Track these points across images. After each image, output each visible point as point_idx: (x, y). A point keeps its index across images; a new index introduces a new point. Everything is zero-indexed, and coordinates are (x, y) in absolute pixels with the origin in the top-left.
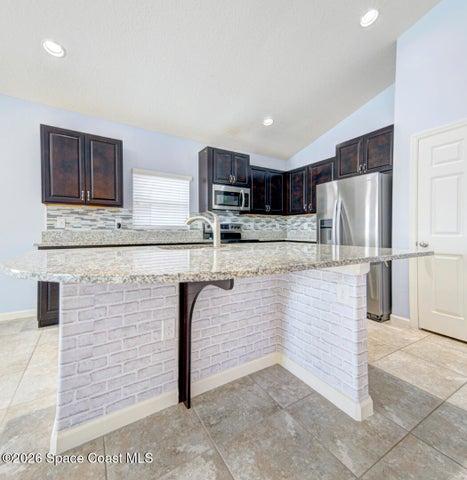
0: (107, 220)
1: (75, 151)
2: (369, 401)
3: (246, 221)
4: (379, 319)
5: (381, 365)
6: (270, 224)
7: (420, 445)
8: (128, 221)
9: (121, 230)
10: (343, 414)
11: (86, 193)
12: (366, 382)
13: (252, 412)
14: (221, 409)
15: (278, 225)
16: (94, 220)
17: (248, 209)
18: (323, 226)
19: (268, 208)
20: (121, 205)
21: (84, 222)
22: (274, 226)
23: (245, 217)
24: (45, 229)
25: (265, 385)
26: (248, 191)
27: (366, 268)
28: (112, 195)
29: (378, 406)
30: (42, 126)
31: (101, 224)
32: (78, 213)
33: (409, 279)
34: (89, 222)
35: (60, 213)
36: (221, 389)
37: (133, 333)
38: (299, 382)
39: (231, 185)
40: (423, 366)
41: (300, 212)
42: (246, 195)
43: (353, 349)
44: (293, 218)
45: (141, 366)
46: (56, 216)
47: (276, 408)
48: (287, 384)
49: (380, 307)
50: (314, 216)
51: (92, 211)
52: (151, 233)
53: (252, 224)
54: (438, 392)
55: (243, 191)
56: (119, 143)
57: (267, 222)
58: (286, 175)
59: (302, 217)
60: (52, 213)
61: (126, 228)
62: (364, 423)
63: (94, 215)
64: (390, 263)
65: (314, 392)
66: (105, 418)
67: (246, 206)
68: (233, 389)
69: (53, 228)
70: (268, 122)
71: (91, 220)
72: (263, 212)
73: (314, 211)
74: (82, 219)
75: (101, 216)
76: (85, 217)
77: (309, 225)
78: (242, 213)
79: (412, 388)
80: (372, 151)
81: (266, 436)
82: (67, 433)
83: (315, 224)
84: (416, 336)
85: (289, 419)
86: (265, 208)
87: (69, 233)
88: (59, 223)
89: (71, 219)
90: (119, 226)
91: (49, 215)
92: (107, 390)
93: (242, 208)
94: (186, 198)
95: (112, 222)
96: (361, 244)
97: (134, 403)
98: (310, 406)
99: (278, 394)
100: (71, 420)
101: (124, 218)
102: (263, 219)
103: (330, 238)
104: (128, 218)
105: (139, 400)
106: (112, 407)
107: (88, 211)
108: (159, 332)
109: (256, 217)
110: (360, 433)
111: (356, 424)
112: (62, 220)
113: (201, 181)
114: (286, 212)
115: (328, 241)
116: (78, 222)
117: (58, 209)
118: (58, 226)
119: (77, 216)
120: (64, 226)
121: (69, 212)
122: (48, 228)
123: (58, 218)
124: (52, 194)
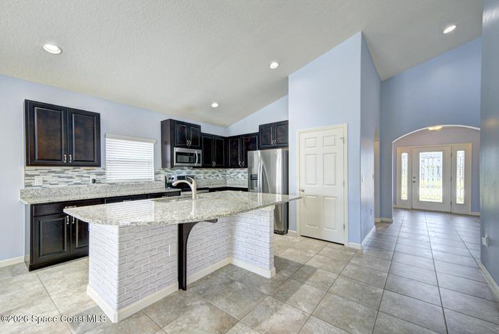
0: (82, 176)
1: (58, 122)
2: (274, 269)
3: (197, 173)
4: (282, 233)
5: (281, 255)
6: (215, 175)
7: (292, 281)
8: (102, 177)
9: (95, 185)
10: (262, 277)
11: (68, 157)
12: (273, 260)
13: (220, 285)
14: (204, 287)
15: (220, 175)
16: (71, 178)
17: (200, 165)
18: (252, 178)
19: (214, 164)
20: (99, 165)
21: (61, 180)
22: (218, 176)
23: (197, 170)
24: (23, 188)
25: (225, 274)
26: (200, 152)
27: (274, 207)
28: (91, 158)
29: (278, 271)
30: (26, 101)
31: (77, 180)
32: (55, 172)
33: (297, 211)
34: (66, 180)
35: (37, 173)
36: (201, 280)
37: (154, 253)
38: (242, 269)
39: (187, 147)
40: (299, 253)
41: (237, 166)
42: (198, 154)
43: (268, 246)
44: (231, 170)
45: (158, 271)
46: (33, 176)
47: (232, 282)
48: (236, 271)
49: (283, 227)
50: (246, 170)
52: (123, 185)
53: (201, 175)
54: (302, 262)
55: (196, 152)
56: (97, 116)
57: (213, 173)
58: (226, 139)
59: (238, 170)
60: (29, 173)
61: (100, 183)
62: (272, 278)
63: (70, 173)
64: (288, 203)
65: (249, 272)
66: (140, 301)
67: (199, 162)
68: (207, 279)
69: (31, 186)
70: (215, 105)
71: (68, 178)
72: (211, 167)
73: (246, 166)
74: (59, 177)
75: (77, 173)
76: (62, 175)
77: (242, 176)
78: (194, 167)
79: (293, 262)
80: (279, 133)
81: (229, 291)
82: (122, 310)
83: (247, 174)
84: (299, 239)
85: (239, 284)
86: (211, 163)
87: (47, 190)
88: (37, 181)
89: (49, 177)
90: (94, 181)
91: (26, 175)
92: (141, 285)
93: (196, 165)
94: (151, 157)
95: (87, 179)
96: (274, 192)
97: (155, 291)
98: (248, 278)
99: (232, 276)
100: (124, 303)
101: (98, 175)
102: (210, 171)
103: (256, 186)
104: (102, 175)
105: (158, 290)
106: (144, 295)
108: (168, 251)
109: (205, 170)
110: (270, 282)
111: (268, 279)
112: (40, 178)
113: (164, 143)
114: (227, 166)
115: (255, 188)
116: (55, 180)
117: (36, 170)
118: (36, 185)
119: (54, 174)
120: (41, 184)
121: (46, 171)
122: (26, 186)
123: (35, 178)
124: (37, 158)
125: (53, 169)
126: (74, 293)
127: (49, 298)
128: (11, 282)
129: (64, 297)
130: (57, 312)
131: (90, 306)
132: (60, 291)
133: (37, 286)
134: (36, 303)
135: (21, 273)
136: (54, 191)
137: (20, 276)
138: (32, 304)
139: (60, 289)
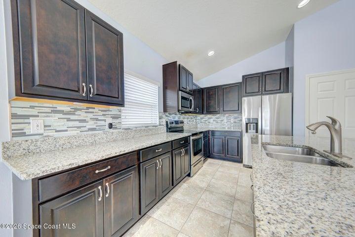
0: (97, 119)
8: (117, 121)
9: (111, 130)
16: (84, 121)
19: (198, 110)
20: (123, 104)
21: (71, 124)
31: (91, 124)
32: (62, 112)
34: (77, 124)
35: (35, 112)
39: (186, 92)
46: (28, 117)
51: (80, 110)
55: (191, 98)
56: (120, 36)
58: (202, 90)
60: (20, 112)
61: (116, 128)
63: (82, 115)
69: (24, 134)
70: (211, 53)
71: (80, 121)
74: (69, 120)
75: (91, 115)
76: (72, 117)
87: (50, 140)
88: (34, 126)
89: (55, 121)
90: (111, 126)
91: (14, 116)
93: (191, 110)
95: (102, 123)
101: (113, 118)
104: (118, 118)
112: (40, 121)
116: (62, 124)
117: (32, 106)
118: (32, 132)
119: (61, 115)
120: (42, 131)
122: (13, 135)
123: (31, 120)
125: (60, 107)
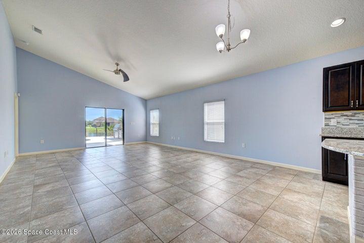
11: (354, 103)
16: (362, 120)
21: (351, 121)
24: (324, 126)
32: (346, 116)
34: (357, 122)
35: (333, 116)
46: (331, 118)
51: (359, 113)
60: (327, 117)
63: (360, 116)
69: (329, 125)
71: (358, 120)
74: (350, 119)
76: (353, 118)
87: (340, 129)
88: (333, 122)
89: (342, 120)
91: (326, 118)
107: (355, 114)
112: (335, 120)
116: (347, 122)
117: (332, 114)
118: (332, 125)
119: (346, 117)
120: (336, 125)
121: (340, 115)
122: (325, 125)
123: (332, 120)
124: (329, 106)
125: (345, 113)
126: (338, 206)
127: (320, 199)
128: (310, 181)
129: (330, 204)
130: (319, 208)
131: (343, 220)
132: (330, 200)
133: (320, 189)
134: (312, 196)
135: (318, 180)
136: (345, 130)
137: (316, 180)
138: (310, 196)
139: (331, 198)
